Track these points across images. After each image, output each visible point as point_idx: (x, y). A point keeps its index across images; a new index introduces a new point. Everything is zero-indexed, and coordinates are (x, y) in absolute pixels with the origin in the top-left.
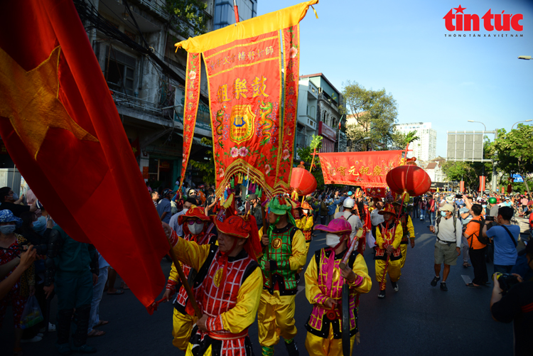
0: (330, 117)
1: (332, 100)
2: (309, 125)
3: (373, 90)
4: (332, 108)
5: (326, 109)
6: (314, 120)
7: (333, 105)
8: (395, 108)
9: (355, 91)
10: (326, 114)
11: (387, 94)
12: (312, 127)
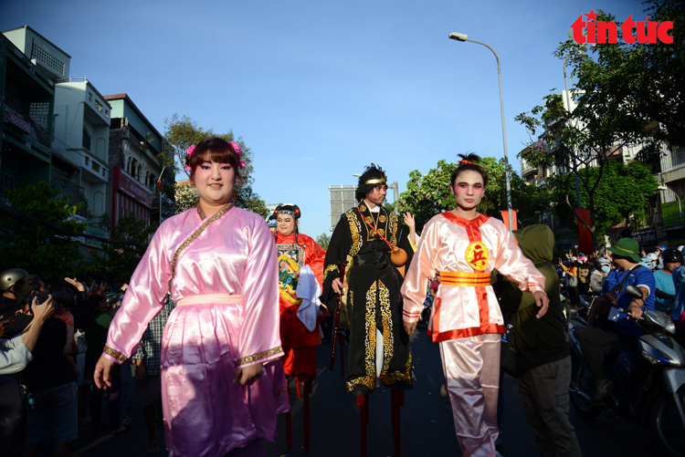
0: (144, 172)
1: (147, 143)
2: (89, 168)
3: (214, 133)
4: (147, 157)
5: (134, 155)
6: (103, 163)
7: (149, 153)
8: (249, 161)
9: (184, 132)
10: (137, 165)
11: (236, 139)
12: (99, 175)
